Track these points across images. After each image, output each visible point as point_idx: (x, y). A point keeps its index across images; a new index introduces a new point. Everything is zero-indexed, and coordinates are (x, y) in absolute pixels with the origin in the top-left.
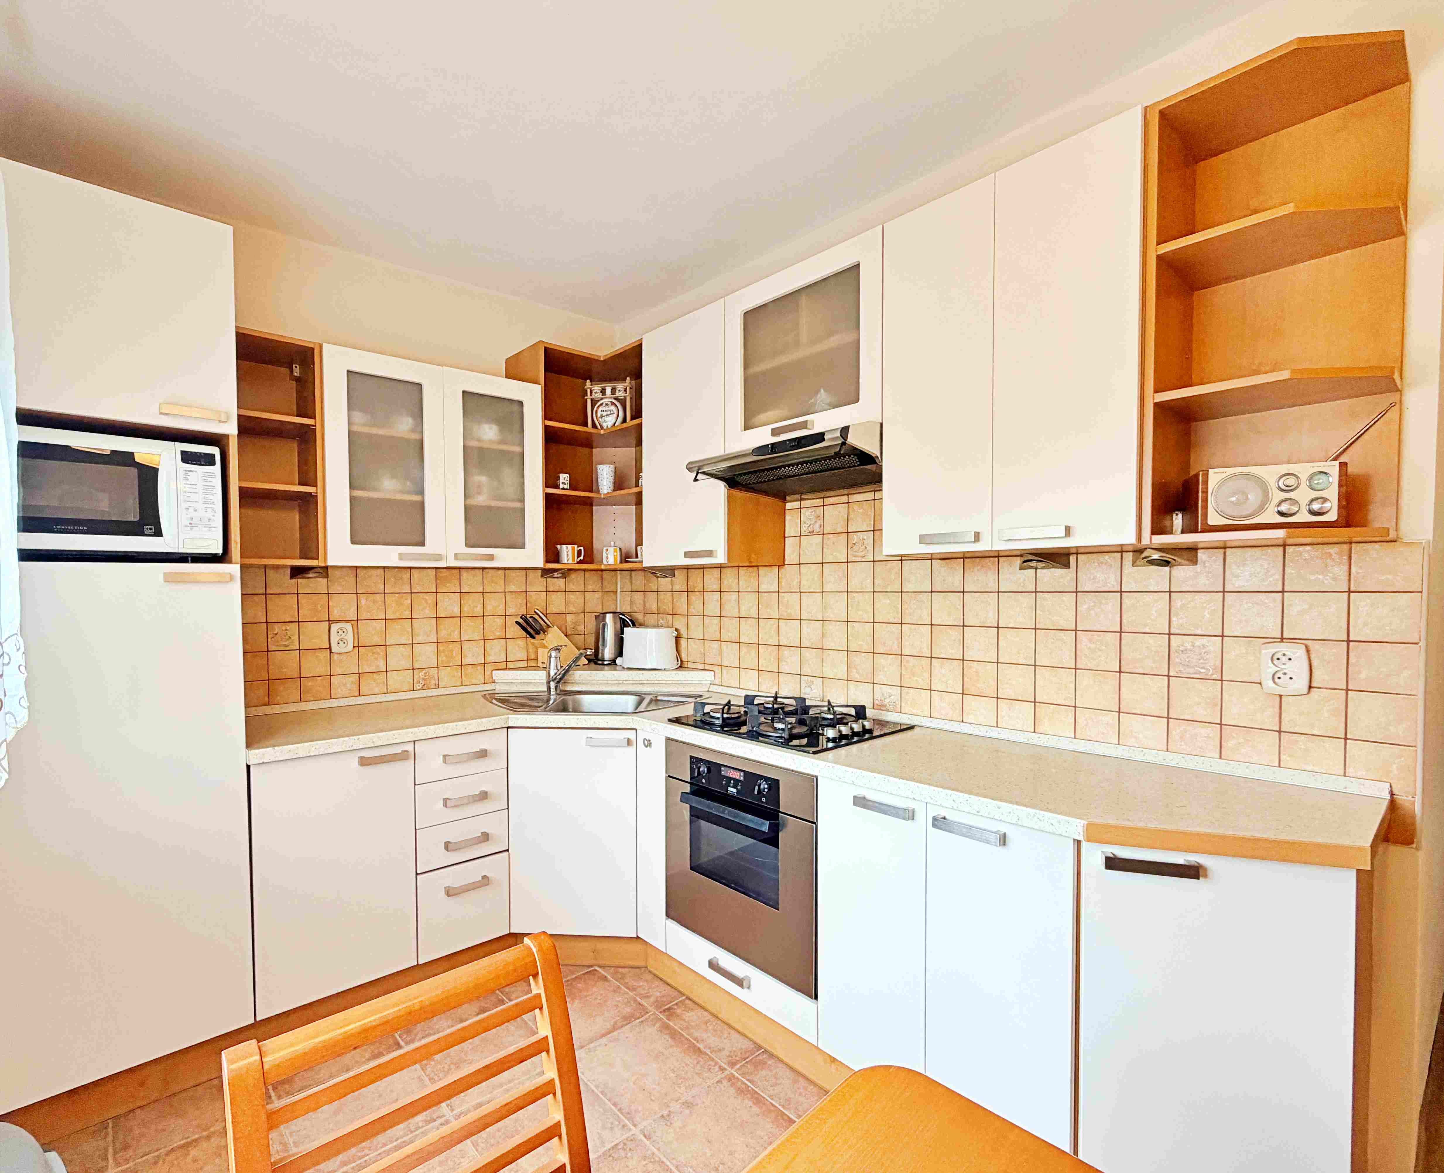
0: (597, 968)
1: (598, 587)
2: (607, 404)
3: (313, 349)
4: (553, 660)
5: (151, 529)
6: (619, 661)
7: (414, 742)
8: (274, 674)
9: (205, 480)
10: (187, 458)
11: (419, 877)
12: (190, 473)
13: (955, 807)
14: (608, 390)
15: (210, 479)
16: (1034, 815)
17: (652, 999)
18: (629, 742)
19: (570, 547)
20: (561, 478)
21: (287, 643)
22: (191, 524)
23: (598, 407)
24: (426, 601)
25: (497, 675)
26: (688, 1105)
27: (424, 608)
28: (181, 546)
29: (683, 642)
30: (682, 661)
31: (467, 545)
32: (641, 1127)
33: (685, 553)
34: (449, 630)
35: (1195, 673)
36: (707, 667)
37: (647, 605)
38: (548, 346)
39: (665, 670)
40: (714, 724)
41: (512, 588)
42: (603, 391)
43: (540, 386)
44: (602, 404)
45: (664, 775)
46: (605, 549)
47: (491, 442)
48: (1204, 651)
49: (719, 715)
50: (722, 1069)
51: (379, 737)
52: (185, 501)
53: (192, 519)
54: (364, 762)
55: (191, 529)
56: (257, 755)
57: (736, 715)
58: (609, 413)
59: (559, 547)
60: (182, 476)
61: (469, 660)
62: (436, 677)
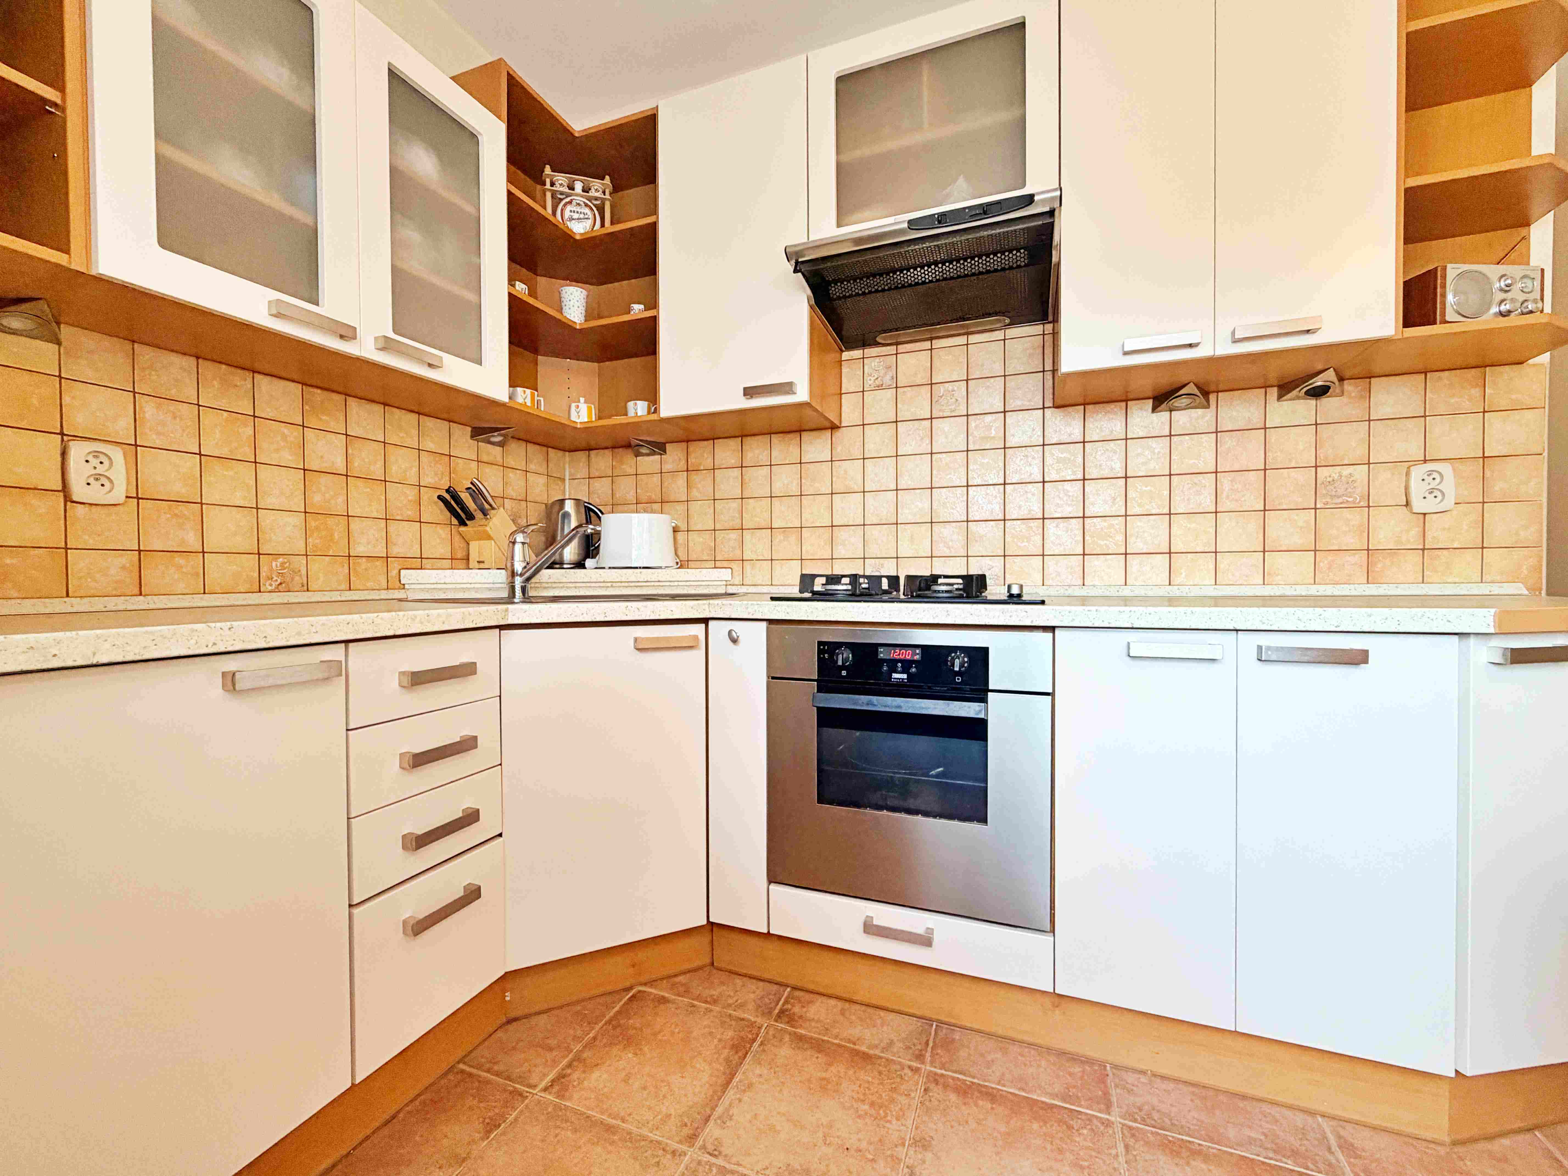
0: (642, 988)
2: (579, 204)
4: (518, 547)
14: (578, 186)
17: (751, 1007)
19: (528, 391)
23: (565, 205)
24: (284, 436)
25: (410, 577)
27: (280, 448)
31: (395, 331)
33: (745, 386)
34: (327, 495)
36: (720, 564)
38: (512, 73)
41: (429, 445)
42: (570, 186)
43: (502, 124)
44: (570, 202)
48: (1351, 480)
58: (582, 216)
61: (360, 549)
62: (304, 572)
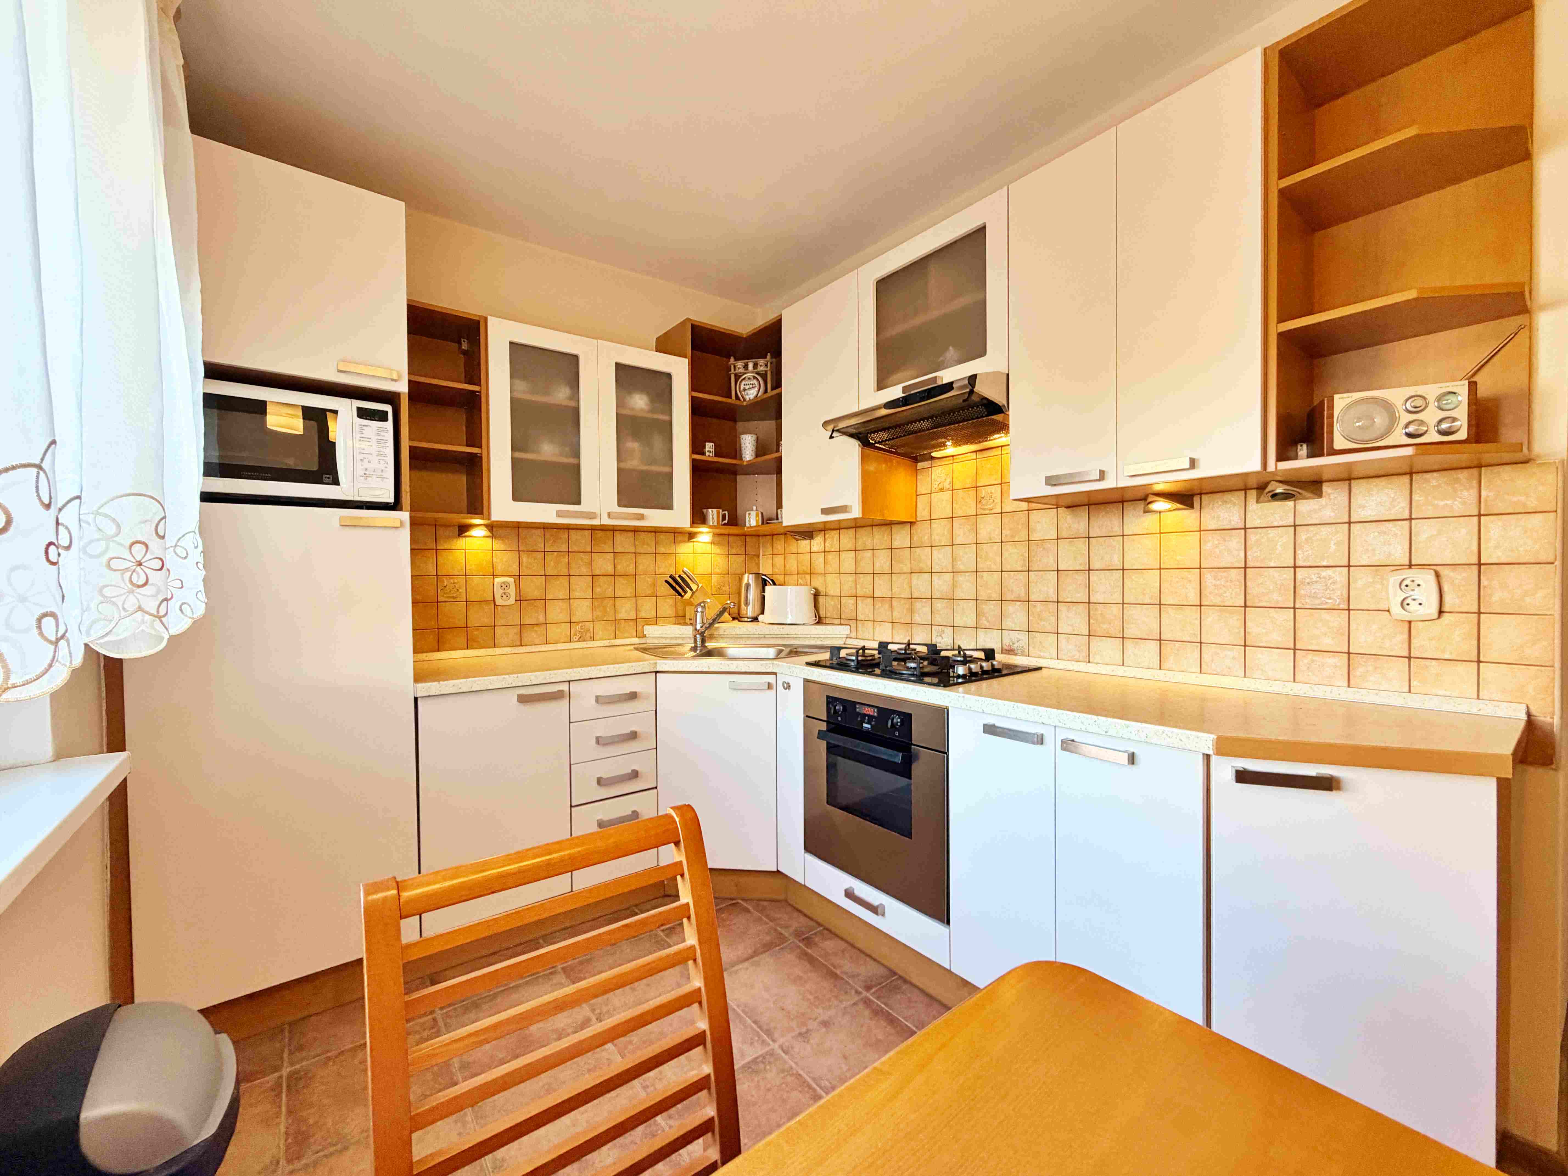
0: (740, 901)
1: (742, 551)
2: (749, 379)
3: (478, 322)
4: (699, 615)
5: (329, 478)
6: (761, 618)
7: (569, 681)
8: (443, 624)
9: (379, 435)
10: (363, 414)
11: (573, 809)
12: (364, 428)
13: (1083, 729)
14: (751, 366)
15: (383, 434)
16: (1163, 732)
17: (791, 930)
18: (770, 686)
19: (715, 511)
20: (707, 446)
21: (455, 595)
22: (365, 474)
23: (741, 381)
24: (582, 559)
25: (648, 630)
26: (825, 1024)
27: (580, 566)
28: (356, 494)
29: (821, 600)
30: (820, 617)
31: (619, 505)
32: (781, 1041)
33: (822, 509)
34: (604, 587)
35: (1321, 604)
36: (843, 622)
37: (787, 568)
38: (693, 323)
39: (804, 624)
40: (849, 666)
41: (662, 550)
42: (746, 367)
43: (686, 360)
44: (744, 379)
45: (802, 716)
46: (747, 513)
47: (642, 410)
48: (1330, 581)
49: (854, 658)
50: (858, 993)
51: (536, 676)
52: (360, 453)
53: (366, 470)
54: (524, 699)
55: (366, 479)
56: (423, 689)
57: (870, 658)
58: (751, 386)
59: (705, 511)
60: (357, 430)
61: (622, 615)
62: (592, 630)
